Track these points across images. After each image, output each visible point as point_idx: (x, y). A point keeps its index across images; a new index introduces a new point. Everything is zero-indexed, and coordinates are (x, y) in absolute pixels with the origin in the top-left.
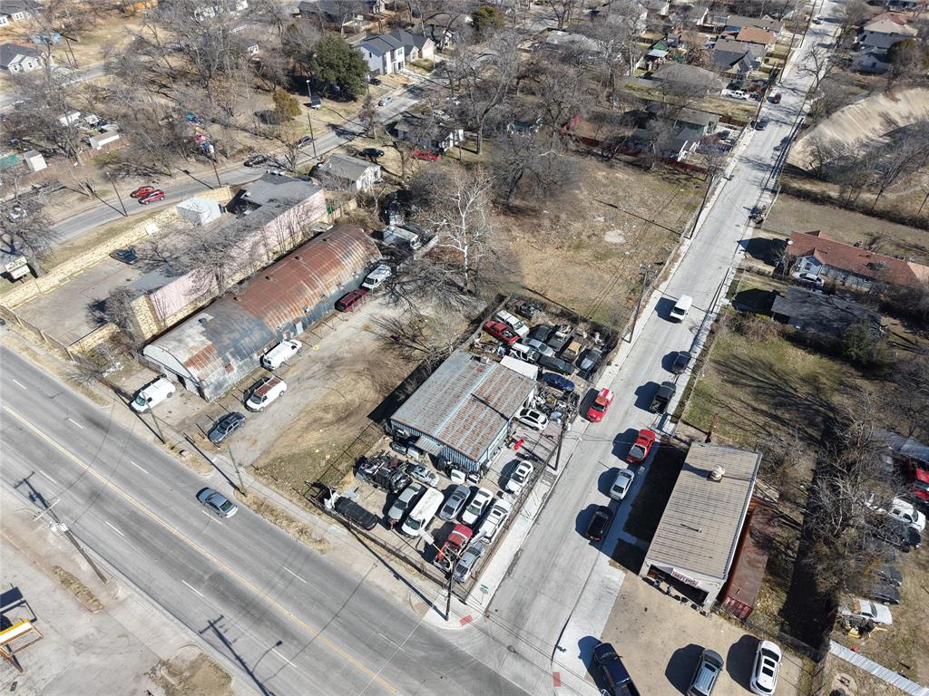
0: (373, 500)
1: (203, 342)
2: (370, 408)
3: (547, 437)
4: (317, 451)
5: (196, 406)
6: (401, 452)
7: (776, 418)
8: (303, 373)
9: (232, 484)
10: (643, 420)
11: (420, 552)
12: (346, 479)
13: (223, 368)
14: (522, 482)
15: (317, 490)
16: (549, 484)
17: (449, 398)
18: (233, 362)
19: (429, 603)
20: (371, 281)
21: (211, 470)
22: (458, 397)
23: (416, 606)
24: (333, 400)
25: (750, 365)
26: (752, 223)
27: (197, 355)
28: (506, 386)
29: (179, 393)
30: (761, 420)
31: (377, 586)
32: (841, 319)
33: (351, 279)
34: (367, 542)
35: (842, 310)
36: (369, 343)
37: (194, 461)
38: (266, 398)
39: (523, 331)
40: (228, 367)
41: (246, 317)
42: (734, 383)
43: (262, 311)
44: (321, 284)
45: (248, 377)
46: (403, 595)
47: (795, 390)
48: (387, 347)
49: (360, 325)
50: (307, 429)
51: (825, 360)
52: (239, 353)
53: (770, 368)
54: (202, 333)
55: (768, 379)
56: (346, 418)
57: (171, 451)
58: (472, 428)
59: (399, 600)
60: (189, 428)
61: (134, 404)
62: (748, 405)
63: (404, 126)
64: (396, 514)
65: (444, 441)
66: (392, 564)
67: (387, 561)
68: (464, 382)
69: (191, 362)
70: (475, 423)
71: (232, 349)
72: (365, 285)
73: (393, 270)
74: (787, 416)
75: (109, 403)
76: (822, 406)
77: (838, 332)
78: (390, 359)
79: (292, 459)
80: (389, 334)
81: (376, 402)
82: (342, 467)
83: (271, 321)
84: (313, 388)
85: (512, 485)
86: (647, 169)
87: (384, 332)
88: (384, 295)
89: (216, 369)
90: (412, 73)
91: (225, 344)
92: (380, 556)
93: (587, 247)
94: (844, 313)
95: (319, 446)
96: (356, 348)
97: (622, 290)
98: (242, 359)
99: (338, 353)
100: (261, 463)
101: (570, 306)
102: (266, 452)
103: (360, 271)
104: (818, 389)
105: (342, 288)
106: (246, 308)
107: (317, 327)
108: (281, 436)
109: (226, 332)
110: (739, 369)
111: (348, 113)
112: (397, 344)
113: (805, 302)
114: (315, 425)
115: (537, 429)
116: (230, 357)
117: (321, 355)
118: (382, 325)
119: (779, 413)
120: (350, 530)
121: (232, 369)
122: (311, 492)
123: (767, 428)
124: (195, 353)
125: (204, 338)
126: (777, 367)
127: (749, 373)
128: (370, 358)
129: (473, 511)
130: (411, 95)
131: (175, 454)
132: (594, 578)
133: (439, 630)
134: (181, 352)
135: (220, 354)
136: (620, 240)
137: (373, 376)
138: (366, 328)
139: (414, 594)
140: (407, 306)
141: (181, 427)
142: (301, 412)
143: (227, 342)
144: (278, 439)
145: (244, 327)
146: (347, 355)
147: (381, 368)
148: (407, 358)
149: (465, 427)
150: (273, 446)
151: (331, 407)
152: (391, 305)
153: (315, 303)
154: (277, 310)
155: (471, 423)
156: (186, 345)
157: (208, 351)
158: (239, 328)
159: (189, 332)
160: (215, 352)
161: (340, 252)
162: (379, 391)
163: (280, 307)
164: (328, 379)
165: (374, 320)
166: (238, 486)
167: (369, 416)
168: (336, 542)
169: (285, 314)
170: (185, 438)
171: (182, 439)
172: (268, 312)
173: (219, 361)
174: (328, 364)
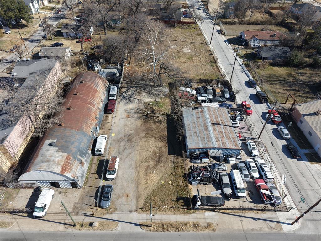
0: (210, 191)
1: (62, 156)
2: (165, 150)
3: (242, 128)
4: (163, 182)
5: (75, 194)
6: (198, 163)
7: (295, 90)
8: (119, 149)
9: (136, 224)
10: (262, 108)
11: (251, 202)
12: (188, 188)
13: (80, 166)
14: (257, 150)
15: (182, 201)
17: (203, 129)
18: (82, 159)
19: (279, 222)
20: (113, 95)
21: (117, 225)
22: (206, 126)
23: (275, 227)
24: (145, 155)
25: (269, 77)
26: (222, 35)
27: (64, 164)
28: (218, 114)
29: (57, 193)
30: (292, 92)
31: (253, 230)
32: (283, 53)
33: (104, 97)
34: (227, 211)
35: (282, 50)
36: (135, 123)
37: (102, 225)
39: (194, 92)
40: (81, 163)
41: (74, 133)
42: (273, 84)
43: (79, 126)
44: (95, 103)
45: (91, 165)
46: (265, 226)
47: (289, 79)
48: (145, 120)
49: (124, 116)
50: (146, 174)
51: (285, 68)
52: (83, 154)
53: (276, 76)
54: (58, 151)
55: (279, 79)
56: (159, 160)
57: (82, 228)
58: (225, 136)
59: (267, 229)
60: (82, 208)
61: (35, 214)
62: (284, 89)
63: (65, 30)
64: (228, 191)
65: (222, 147)
66: (247, 215)
67: (243, 215)
68: (201, 119)
69: (64, 170)
70: (224, 134)
71: (79, 153)
72: (110, 98)
73: (118, 87)
74: (296, 88)
75: (12, 223)
76: (300, 82)
77: (285, 57)
78: (152, 125)
79: (154, 193)
80: (141, 115)
81: (165, 146)
82: (181, 183)
84: (130, 153)
85: (255, 152)
86: (174, 26)
87: (138, 115)
88: (122, 100)
89: (77, 167)
90: (45, 12)
91: (74, 151)
92: (238, 214)
93: (182, 56)
94: (283, 51)
95: (161, 179)
96: (133, 127)
97: (208, 67)
98: (85, 156)
99: (127, 133)
100: (141, 205)
101: (198, 78)
102: (138, 197)
103: (105, 92)
104: (294, 77)
105: (103, 103)
106: (71, 128)
107: (104, 125)
108: (138, 185)
109: (70, 144)
110: (269, 79)
111: (28, 32)
112: (149, 117)
113: (270, 51)
114: (149, 170)
115: (237, 127)
116: (80, 157)
117: (119, 137)
118: (134, 113)
119: (293, 88)
120: (215, 211)
121: (84, 164)
122: (180, 204)
123: (296, 94)
124: (62, 163)
125: (61, 153)
126: (277, 74)
127: (272, 79)
128: (143, 128)
129: (254, 171)
130: (53, 20)
131: (87, 228)
132: (313, 172)
133: (294, 231)
134: (53, 167)
135: (75, 158)
136: (189, 51)
137: (153, 136)
138: (128, 117)
139: (269, 222)
140: (136, 101)
141: (76, 211)
142: (136, 168)
143: (74, 150)
144: (138, 187)
145: (77, 138)
146: (132, 132)
147: (152, 131)
148: (159, 122)
149: (223, 138)
150: (138, 192)
151: (148, 158)
152: (129, 103)
153: (98, 114)
154: (86, 123)
155: (223, 135)
156: (54, 161)
157: (68, 160)
158: (75, 140)
159: (49, 153)
160: (72, 158)
161: (94, 85)
162: (162, 141)
163: (86, 121)
164: (134, 146)
165: (128, 112)
166: (141, 224)
167: (169, 154)
168: (215, 221)
169: (90, 124)
170: (85, 215)
171: (83, 217)
172: (82, 125)
173: (77, 162)
174: (127, 139)
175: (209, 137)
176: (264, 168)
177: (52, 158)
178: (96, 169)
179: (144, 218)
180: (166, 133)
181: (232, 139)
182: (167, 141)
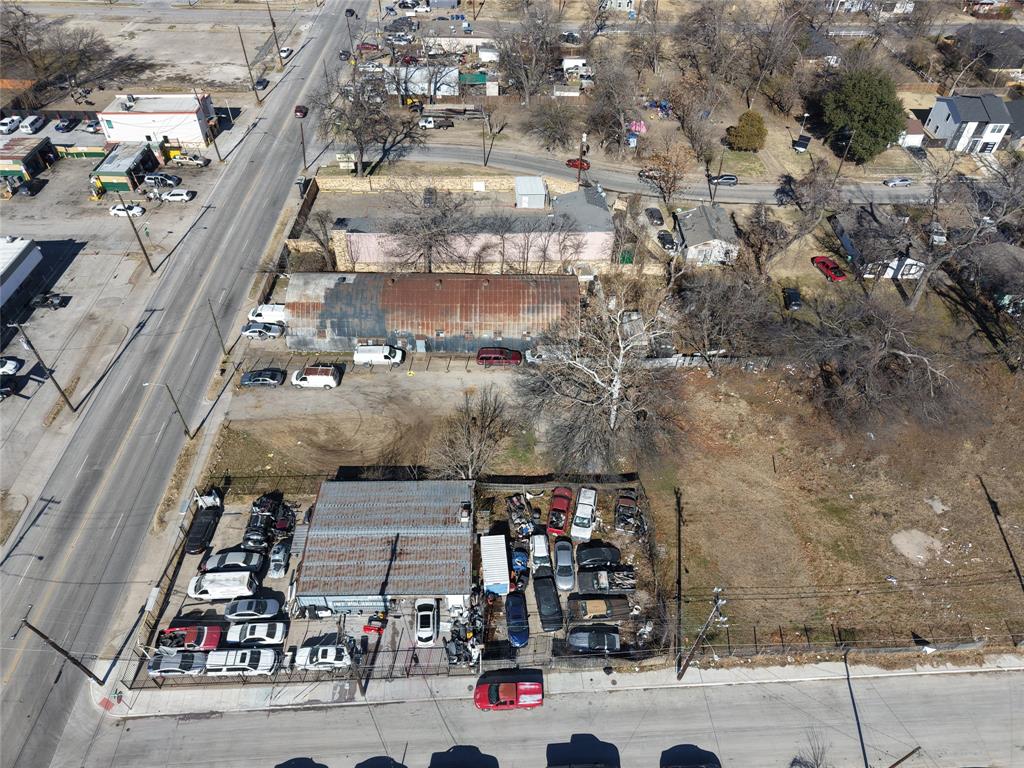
1: (318, 297)
2: (355, 462)
4: (271, 455)
9: (204, 421)
11: (180, 612)
12: (247, 497)
13: (315, 330)
14: (311, 662)
15: (222, 484)
16: (336, 697)
17: (379, 516)
18: (328, 331)
19: (116, 659)
21: (212, 400)
22: (386, 523)
23: (112, 646)
24: (347, 427)
27: (303, 304)
31: (126, 600)
33: (517, 336)
37: (218, 383)
38: (305, 379)
39: (582, 534)
40: (321, 334)
41: (374, 302)
43: (394, 305)
44: (476, 319)
45: (336, 355)
46: (123, 626)
48: (455, 423)
49: (471, 385)
50: (296, 431)
52: (339, 328)
54: (328, 289)
56: (328, 451)
57: (221, 363)
58: (345, 563)
59: (115, 627)
60: (253, 357)
64: (213, 563)
68: (414, 516)
69: (292, 306)
70: (353, 562)
71: (335, 320)
79: (252, 444)
80: (475, 414)
81: (367, 462)
82: (260, 485)
83: (393, 320)
84: (353, 403)
87: (476, 409)
89: (309, 326)
91: (334, 311)
95: (278, 453)
96: (433, 402)
98: (338, 335)
99: (414, 393)
102: (250, 422)
103: (534, 335)
105: (499, 339)
106: (384, 293)
108: (276, 419)
109: (345, 301)
114: (304, 434)
116: (328, 324)
117: (402, 383)
118: (484, 402)
121: (325, 337)
122: (218, 481)
124: (304, 301)
125: (323, 294)
128: (427, 420)
129: (244, 632)
134: (295, 292)
135: (322, 316)
136: (917, 556)
137: (401, 438)
138: (469, 392)
139: (125, 636)
142: (316, 415)
143: (337, 310)
144: (271, 419)
145: (364, 308)
146: (416, 401)
147: (420, 438)
149: (341, 556)
150: (261, 421)
151: (337, 432)
152: (523, 390)
153: (454, 334)
154: (408, 314)
155: (350, 559)
157: (313, 307)
158: (358, 305)
160: (319, 312)
161: (529, 303)
162: (382, 455)
163: (413, 313)
164: (371, 408)
165: (488, 390)
167: (341, 467)
168: (166, 535)
169: (412, 323)
171: (238, 362)
172: (398, 310)
173: (317, 322)
174: (393, 395)
175: (348, 525)
176: (240, 653)
179: (212, 431)
180: (407, 465)
181: (334, 579)
182: (382, 465)
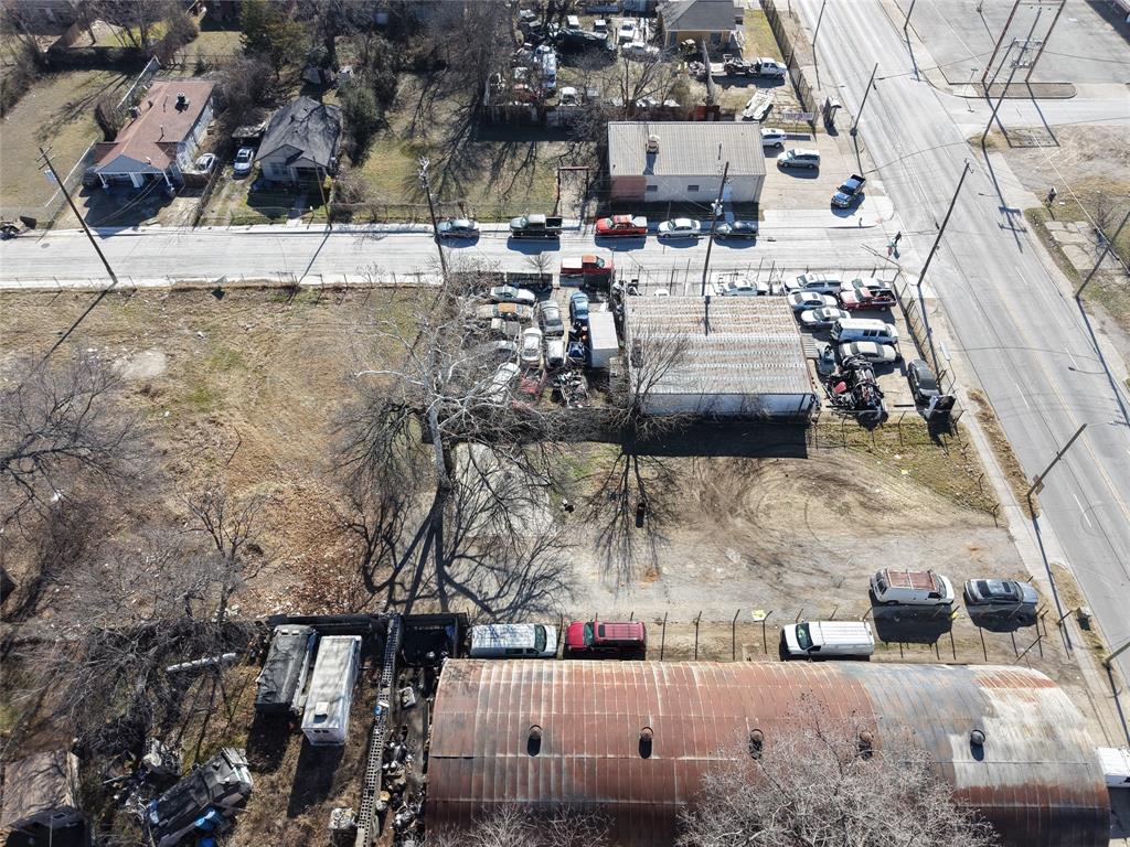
1: (1000, 698)
2: (792, 465)
4: (904, 472)
8: (823, 589)
17: (732, 353)
22: (721, 346)
24: (822, 516)
36: (681, 548)
37: (1072, 599)
42: (462, 194)
46: (937, 320)
47: (440, 160)
49: (652, 588)
50: (891, 510)
56: (830, 481)
58: (751, 316)
59: (942, 320)
62: (492, 181)
64: (889, 352)
66: (925, 339)
70: (743, 316)
74: (488, 161)
76: (455, 145)
80: (640, 533)
84: (832, 554)
95: (897, 476)
96: (708, 552)
97: (319, 313)
99: (742, 571)
100: (984, 517)
108: (933, 528)
114: (875, 504)
117: (768, 593)
119: (487, 165)
125: (995, 702)
128: (709, 523)
131: (1096, 633)
137: (739, 495)
138: (653, 573)
141: (1069, 673)
144: (940, 527)
146: (734, 555)
147: (714, 498)
148: (669, 479)
150: (952, 525)
151: (834, 508)
152: (564, 580)
156: (1039, 712)
159: (1016, 738)
162: (758, 472)
164: (800, 546)
165: (623, 577)
166: (1030, 516)
167: (805, 456)
170: (1071, 648)
171: (1076, 649)
174: (774, 569)
177: (1031, 721)
178: (918, 646)
179: (1012, 512)
180: (721, 459)
182: (754, 460)
